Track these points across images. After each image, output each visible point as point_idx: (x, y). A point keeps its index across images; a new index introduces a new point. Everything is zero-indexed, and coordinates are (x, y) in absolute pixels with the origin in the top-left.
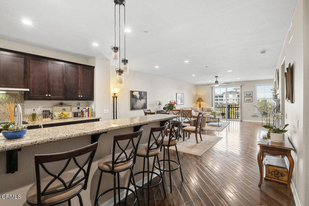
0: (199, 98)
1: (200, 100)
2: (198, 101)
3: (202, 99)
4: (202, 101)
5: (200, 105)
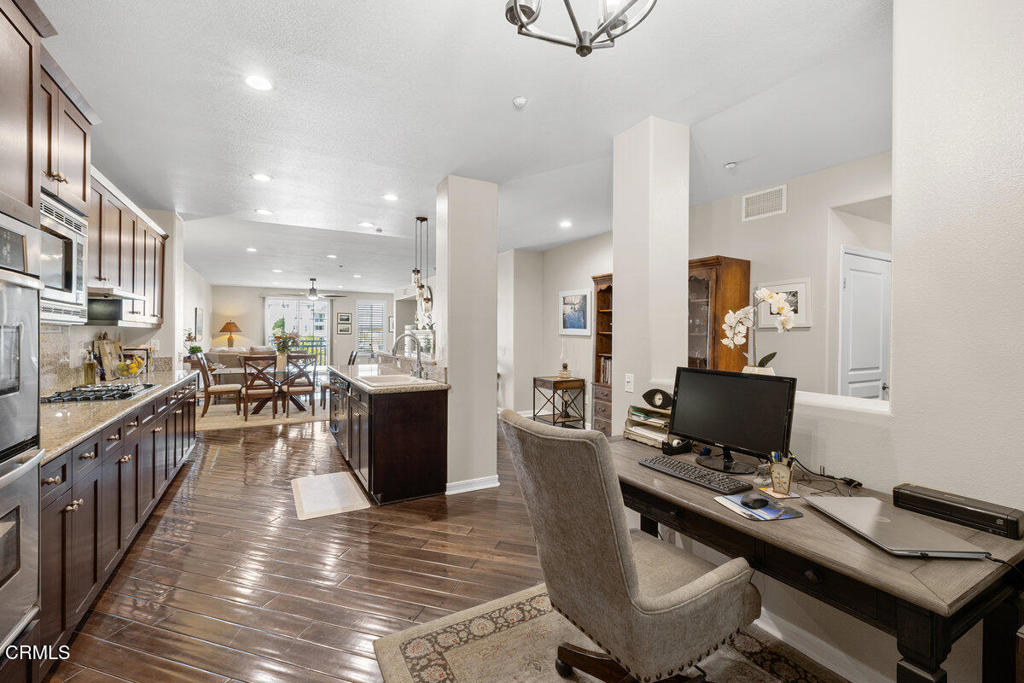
0: (228, 323)
1: (229, 328)
2: (223, 330)
3: (237, 327)
5: (231, 343)
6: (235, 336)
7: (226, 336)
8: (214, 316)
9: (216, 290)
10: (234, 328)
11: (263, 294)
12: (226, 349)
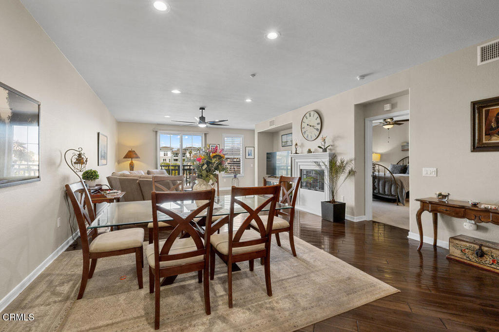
0: (130, 152)
1: (131, 155)
2: (126, 157)
3: (136, 154)
4: (137, 157)
5: (132, 167)
6: (135, 162)
7: (128, 162)
8: (119, 146)
9: (121, 125)
10: (134, 155)
11: (156, 129)
12: (127, 172)
